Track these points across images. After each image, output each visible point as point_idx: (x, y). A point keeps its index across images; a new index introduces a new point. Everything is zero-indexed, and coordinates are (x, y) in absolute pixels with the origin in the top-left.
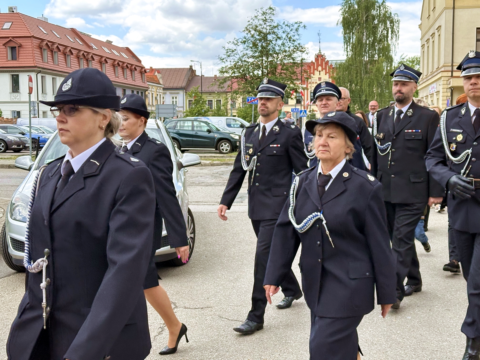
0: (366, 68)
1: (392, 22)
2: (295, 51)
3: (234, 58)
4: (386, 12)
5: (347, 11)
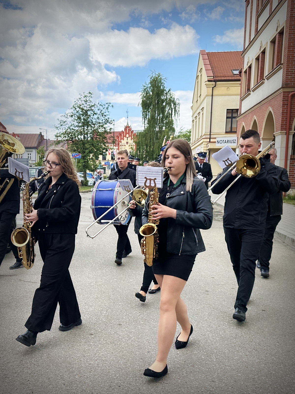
0: (157, 136)
1: (175, 104)
2: (106, 123)
3: (65, 127)
4: (171, 97)
5: (145, 96)
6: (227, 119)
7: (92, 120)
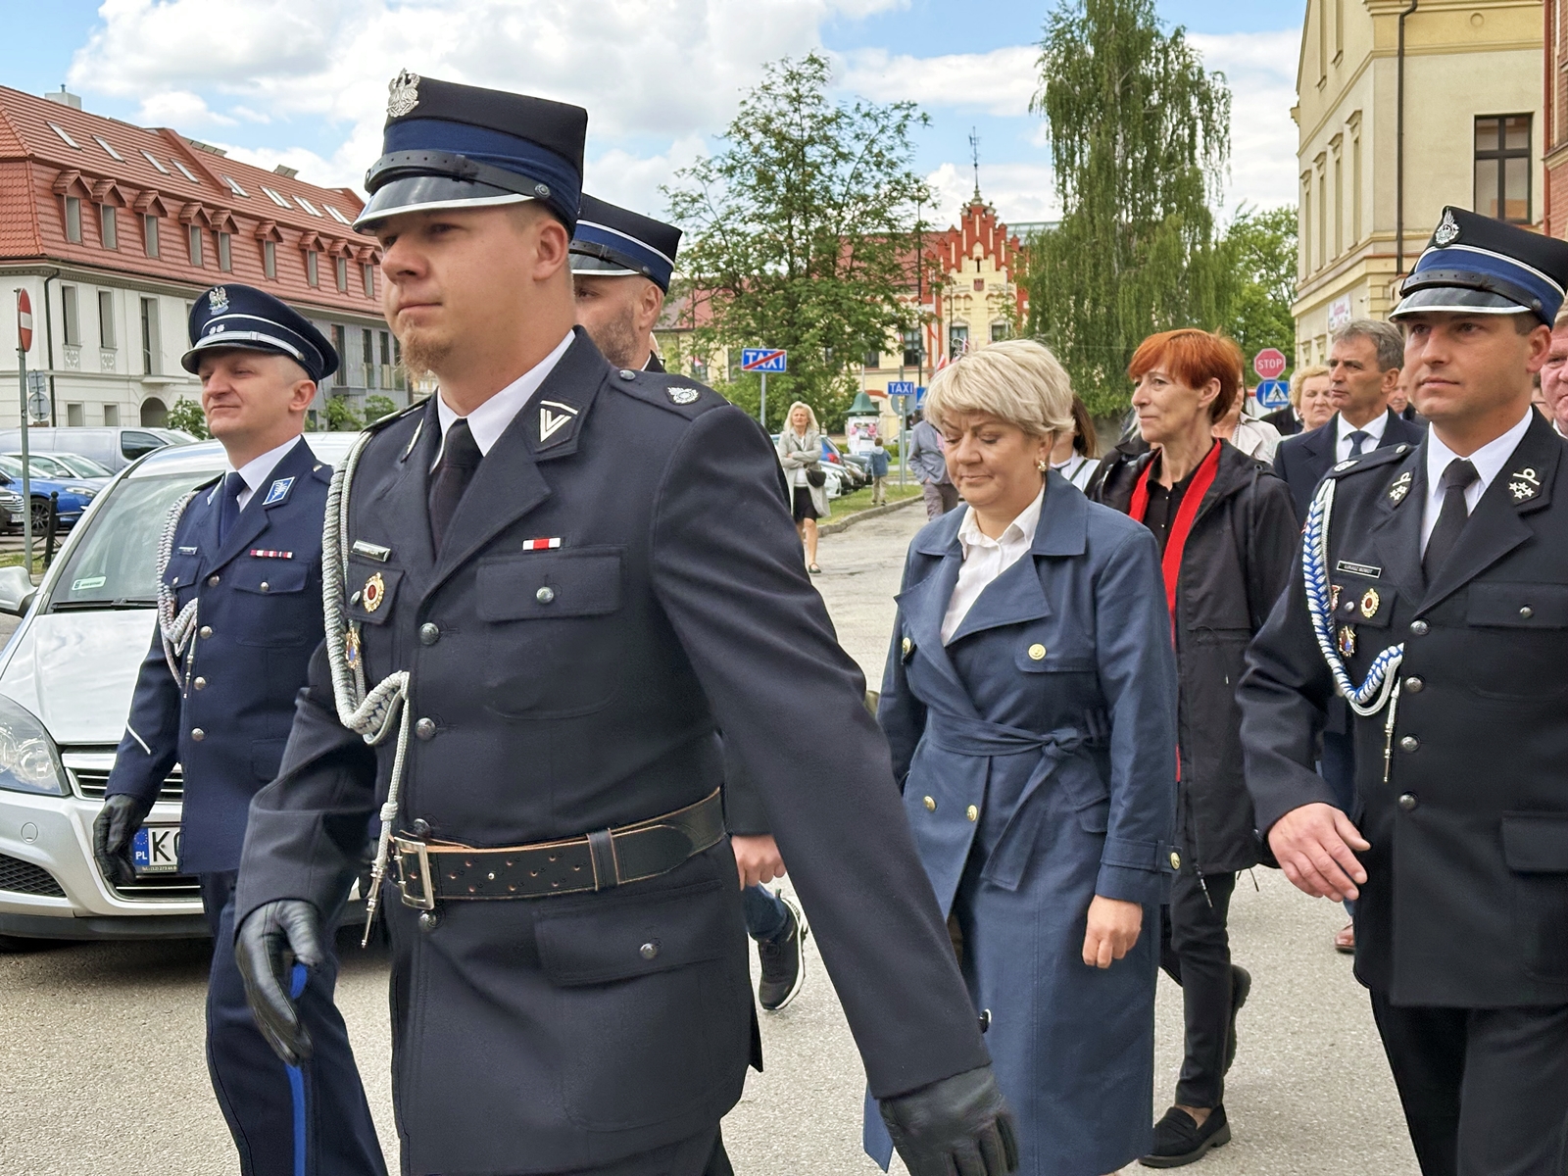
0: (1126, 248)
1: (1205, 98)
2: (895, 198)
3: (699, 221)
4: (1187, 67)
5: (1063, 65)
6: (1479, 162)
7: (827, 189)
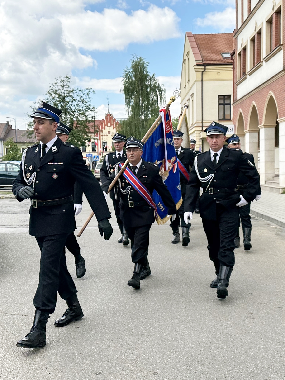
0: (143, 124)
1: (160, 90)
2: (87, 110)
4: (156, 83)
5: (127, 82)
6: (219, 106)
7: (71, 108)
